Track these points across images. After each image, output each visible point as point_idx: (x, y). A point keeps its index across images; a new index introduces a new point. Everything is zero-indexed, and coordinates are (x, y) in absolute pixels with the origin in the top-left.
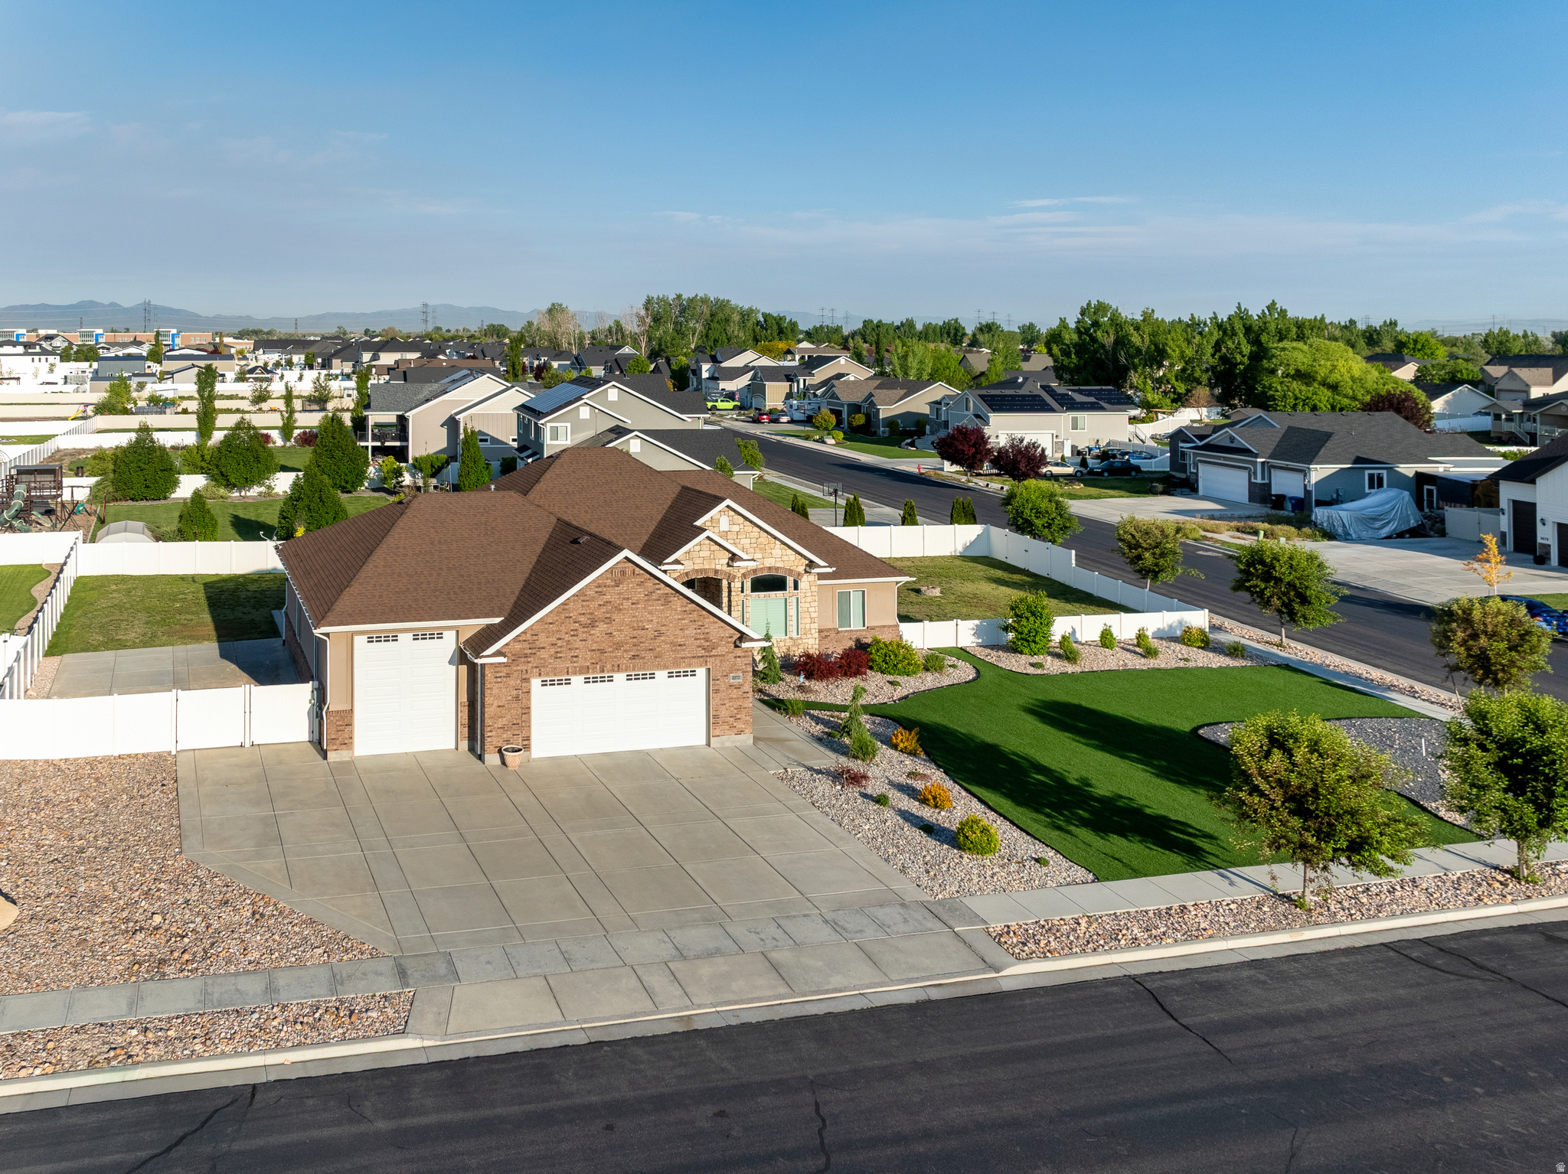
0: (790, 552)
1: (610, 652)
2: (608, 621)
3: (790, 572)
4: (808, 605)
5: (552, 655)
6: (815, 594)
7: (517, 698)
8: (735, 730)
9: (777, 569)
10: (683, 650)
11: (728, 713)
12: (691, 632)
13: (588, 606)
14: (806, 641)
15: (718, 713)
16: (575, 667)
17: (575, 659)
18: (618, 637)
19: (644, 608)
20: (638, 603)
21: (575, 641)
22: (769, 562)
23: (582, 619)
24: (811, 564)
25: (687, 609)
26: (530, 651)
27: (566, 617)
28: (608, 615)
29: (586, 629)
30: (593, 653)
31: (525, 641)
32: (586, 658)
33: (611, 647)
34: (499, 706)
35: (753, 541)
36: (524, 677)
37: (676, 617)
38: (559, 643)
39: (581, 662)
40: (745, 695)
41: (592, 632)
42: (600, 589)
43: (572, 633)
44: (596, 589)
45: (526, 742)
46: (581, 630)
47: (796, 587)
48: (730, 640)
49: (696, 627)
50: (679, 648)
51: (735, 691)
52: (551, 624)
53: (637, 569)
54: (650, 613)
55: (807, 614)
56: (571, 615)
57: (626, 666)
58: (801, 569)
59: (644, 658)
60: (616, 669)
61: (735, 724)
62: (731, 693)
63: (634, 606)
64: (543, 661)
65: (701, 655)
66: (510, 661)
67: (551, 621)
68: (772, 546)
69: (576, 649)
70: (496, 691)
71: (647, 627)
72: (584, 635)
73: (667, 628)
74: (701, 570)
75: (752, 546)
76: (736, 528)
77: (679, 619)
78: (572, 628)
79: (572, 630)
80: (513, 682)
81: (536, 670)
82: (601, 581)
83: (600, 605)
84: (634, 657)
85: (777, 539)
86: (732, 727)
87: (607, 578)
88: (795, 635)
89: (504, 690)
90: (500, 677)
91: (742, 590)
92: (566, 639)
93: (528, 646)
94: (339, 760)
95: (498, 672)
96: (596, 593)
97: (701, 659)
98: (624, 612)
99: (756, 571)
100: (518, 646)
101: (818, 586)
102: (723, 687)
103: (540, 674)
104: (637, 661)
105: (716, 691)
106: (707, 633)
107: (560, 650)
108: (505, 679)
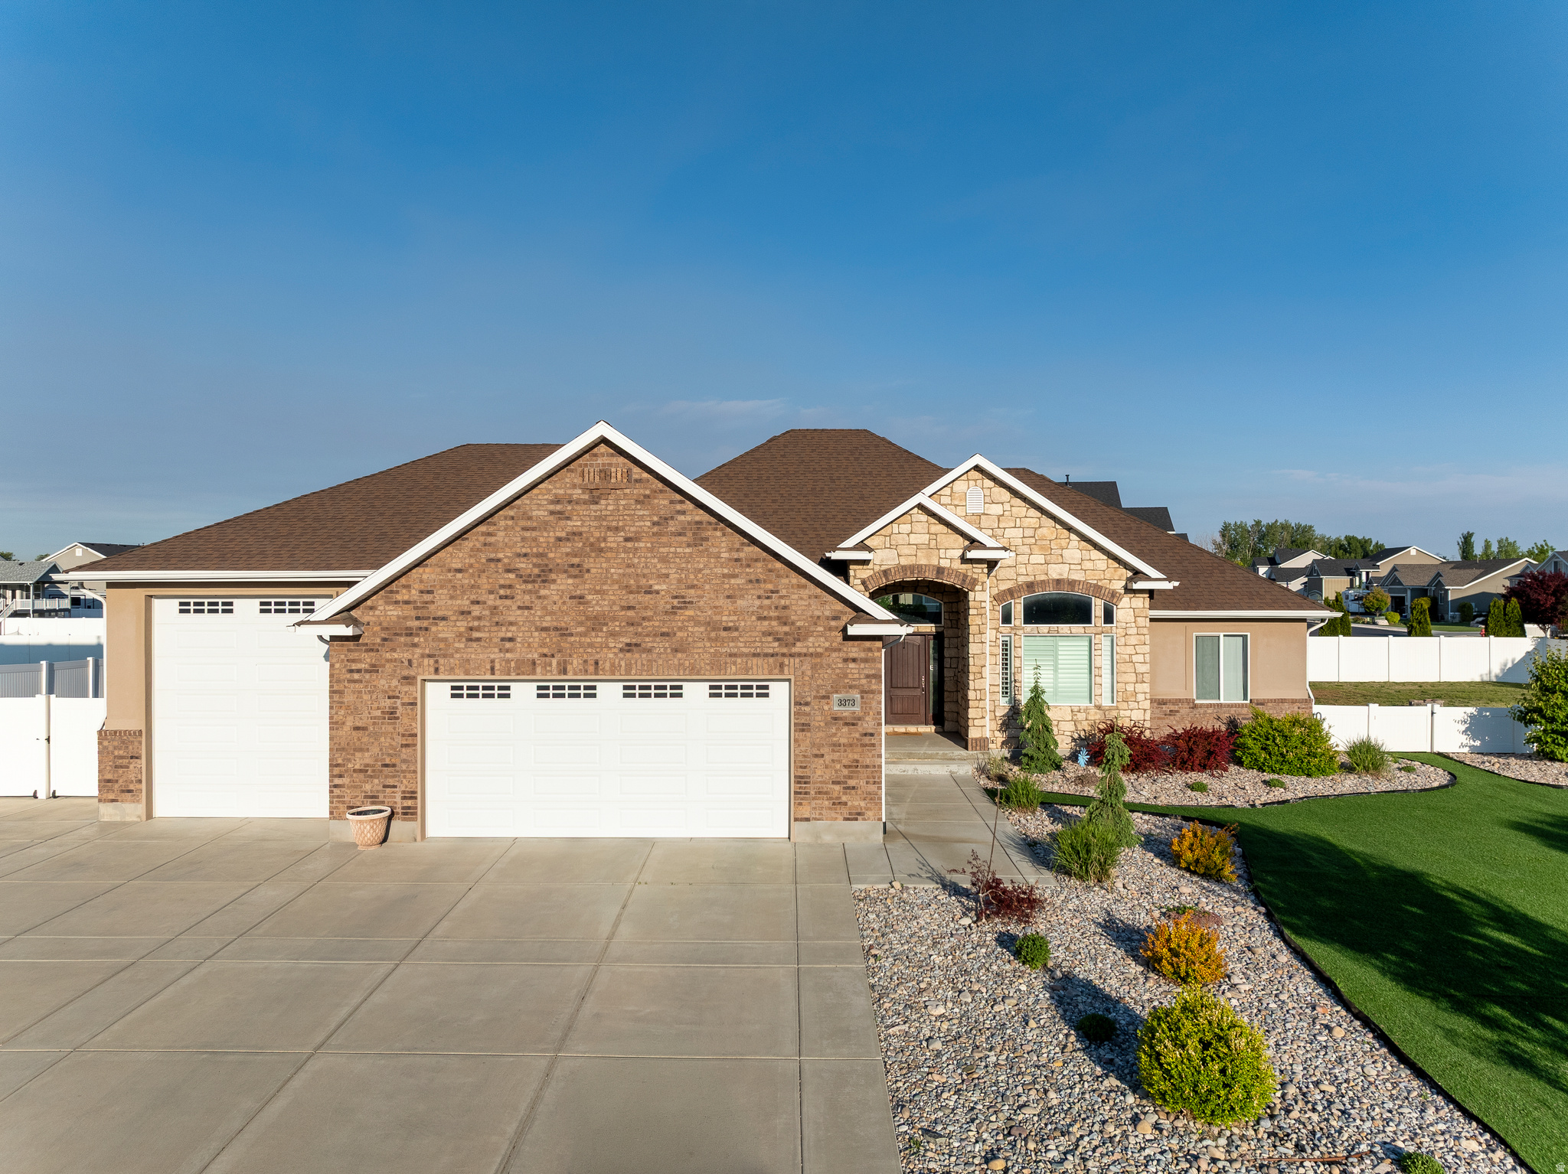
0: (1096, 554)
1: (581, 635)
2: (574, 571)
3: (1098, 589)
4: (1130, 650)
5: (460, 635)
6: (1145, 631)
7: (392, 714)
8: (845, 812)
9: (1072, 583)
10: (733, 640)
11: (829, 775)
12: (749, 602)
13: (535, 540)
14: (1128, 713)
15: (807, 772)
16: (508, 661)
17: (508, 645)
18: (598, 605)
19: (651, 550)
20: (637, 539)
21: (508, 608)
22: (1056, 572)
23: (522, 565)
24: (1137, 574)
25: (742, 555)
26: (417, 623)
27: (490, 560)
28: (576, 561)
29: (530, 586)
30: (544, 634)
31: (407, 602)
32: (529, 644)
33: (581, 624)
35: (1029, 532)
36: (406, 673)
37: (719, 571)
38: (476, 610)
39: (520, 652)
40: (866, 740)
41: (543, 592)
42: (558, 507)
43: (502, 592)
44: (552, 507)
45: (409, 803)
46: (520, 587)
47: (1109, 617)
48: (833, 623)
49: (760, 593)
50: (724, 634)
51: (845, 729)
52: (459, 571)
53: (636, 470)
54: (664, 560)
55: (1129, 668)
56: (500, 555)
57: (613, 665)
58: (1118, 586)
59: (649, 651)
60: (591, 669)
61: (844, 799)
62: (835, 735)
63: (629, 545)
64: (442, 645)
65: (771, 651)
66: (378, 640)
67: (459, 566)
68: (1064, 543)
69: (511, 624)
70: (349, 698)
71: (656, 587)
72: (527, 597)
73: (699, 592)
74: (912, 568)
75: (1027, 541)
76: (996, 509)
77: (724, 576)
78: (502, 582)
79: (502, 587)
80: (383, 682)
81: (432, 661)
82: (561, 492)
83: (560, 539)
84: (629, 647)
85: (1070, 529)
86: (838, 803)
87: (574, 486)
88: (1106, 702)
89: (366, 697)
90: (359, 671)
91: (1007, 619)
92: (490, 603)
93: (413, 613)
94: (118, 819)
95: (353, 661)
96: (552, 513)
97: (771, 660)
98: (609, 555)
99: (1030, 586)
100: (394, 612)
101: (1152, 620)
102: (818, 720)
103: (437, 671)
104: (637, 656)
105: (800, 726)
106: (785, 607)
107: (476, 624)
108: (367, 676)
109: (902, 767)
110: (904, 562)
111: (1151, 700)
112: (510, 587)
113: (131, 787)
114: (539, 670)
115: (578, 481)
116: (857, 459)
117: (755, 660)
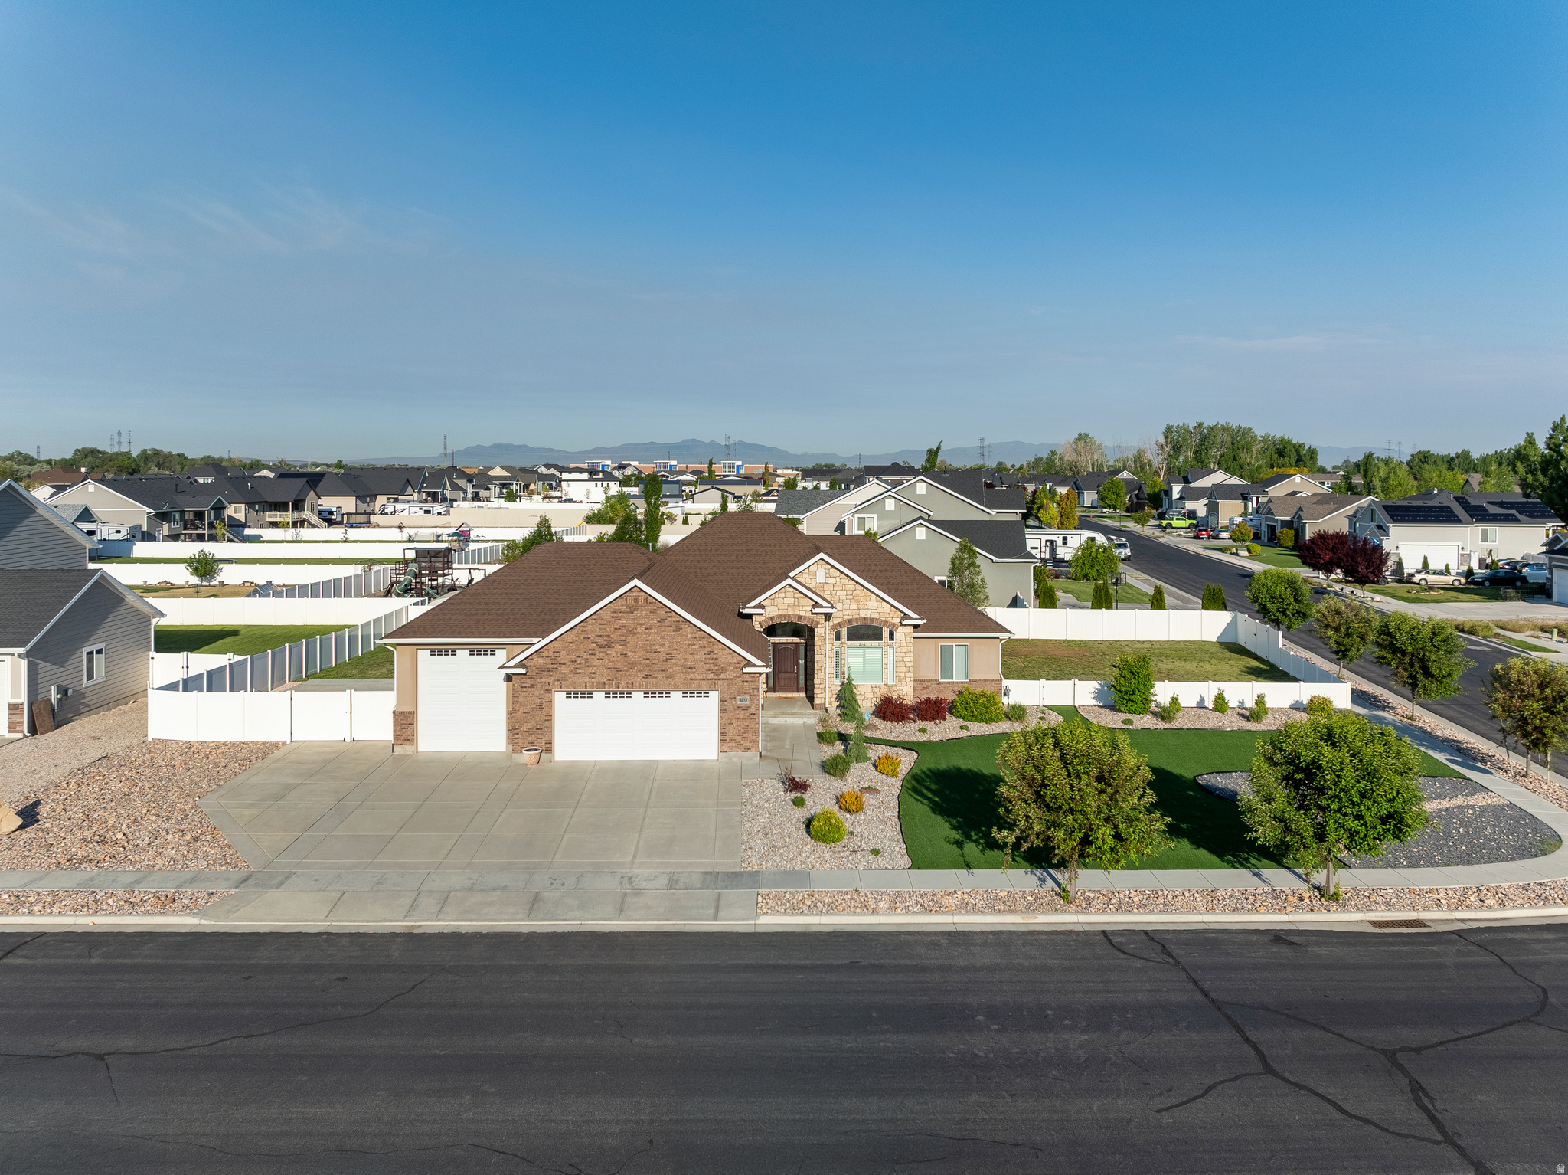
0: (885, 604)
1: (625, 671)
2: (623, 643)
3: (885, 623)
4: (903, 655)
5: (572, 671)
6: (911, 645)
7: (541, 706)
8: (742, 748)
9: (872, 620)
10: (693, 673)
11: (735, 732)
12: (700, 656)
13: (605, 629)
14: (901, 688)
15: (725, 731)
16: (593, 683)
17: (593, 675)
18: (633, 658)
19: (657, 633)
20: (651, 629)
21: (593, 659)
22: (864, 614)
23: (599, 640)
24: (906, 616)
25: (697, 635)
26: (552, 666)
28: (623, 638)
29: (603, 650)
30: (609, 671)
31: (547, 657)
32: (603, 675)
33: (625, 666)
34: (524, 713)
35: (850, 593)
36: (547, 688)
37: (687, 642)
38: (579, 660)
39: (598, 679)
40: (752, 716)
41: (608, 652)
42: (615, 615)
43: (590, 652)
44: (612, 615)
45: (548, 745)
46: (598, 650)
47: (892, 638)
48: (737, 665)
49: (706, 652)
50: (689, 670)
51: (743, 712)
52: (571, 643)
53: (650, 598)
54: (662, 638)
55: (902, 664)
56: (590, 636)
57: (639, 684)
58: (897, 621)
59: (656, 678)
60: (630, 686)
61: (742, 742)
62: (738, 714)
63: (647, 631)
64: (563, 676)
65: (710, 678)
66: (534, 674)
67: (571, 641)
68: (868, 598)
69: (594, 666)
70: (521, 699)
71: (659, 650)
72: (601, 654)
73: (678, 652)
74: (785, 616)
75: (848, 597)
76: (833, 580)
77: (689, 645)
78: (590, 648)
79: (590, 650)
80: (536, 692)
81: (559, 683)
82: (617, 608)
83: (616, 629)
84: (647, 676)
85: (871, 591)
86: (740, 744)
87: (623, 605)
88: (890, 682)
89: (529, 699)
90: (526, 687)
91: (838, 638)
92: (585, 657)
93: (550, 662)
94: (402, 753)
95: (523, 683)
96: (612, 617)
97: (710, 682)
98: (638, 635)
99: (850, 621)
100: (541, 661)
101: (914, 638)
102: (730, 708)
103: (561, 687)
104: (650, 680)
105: (723, 711)
106: (716, 659)
107: (578, 666)
108: (530, 689)
110: (781, 613)
111: (915, 681)
112: (594, 650)
113: (408, 738)
114: (607, 686)
115: (624, 603)
116: (763, 535)
117: (703, 682)
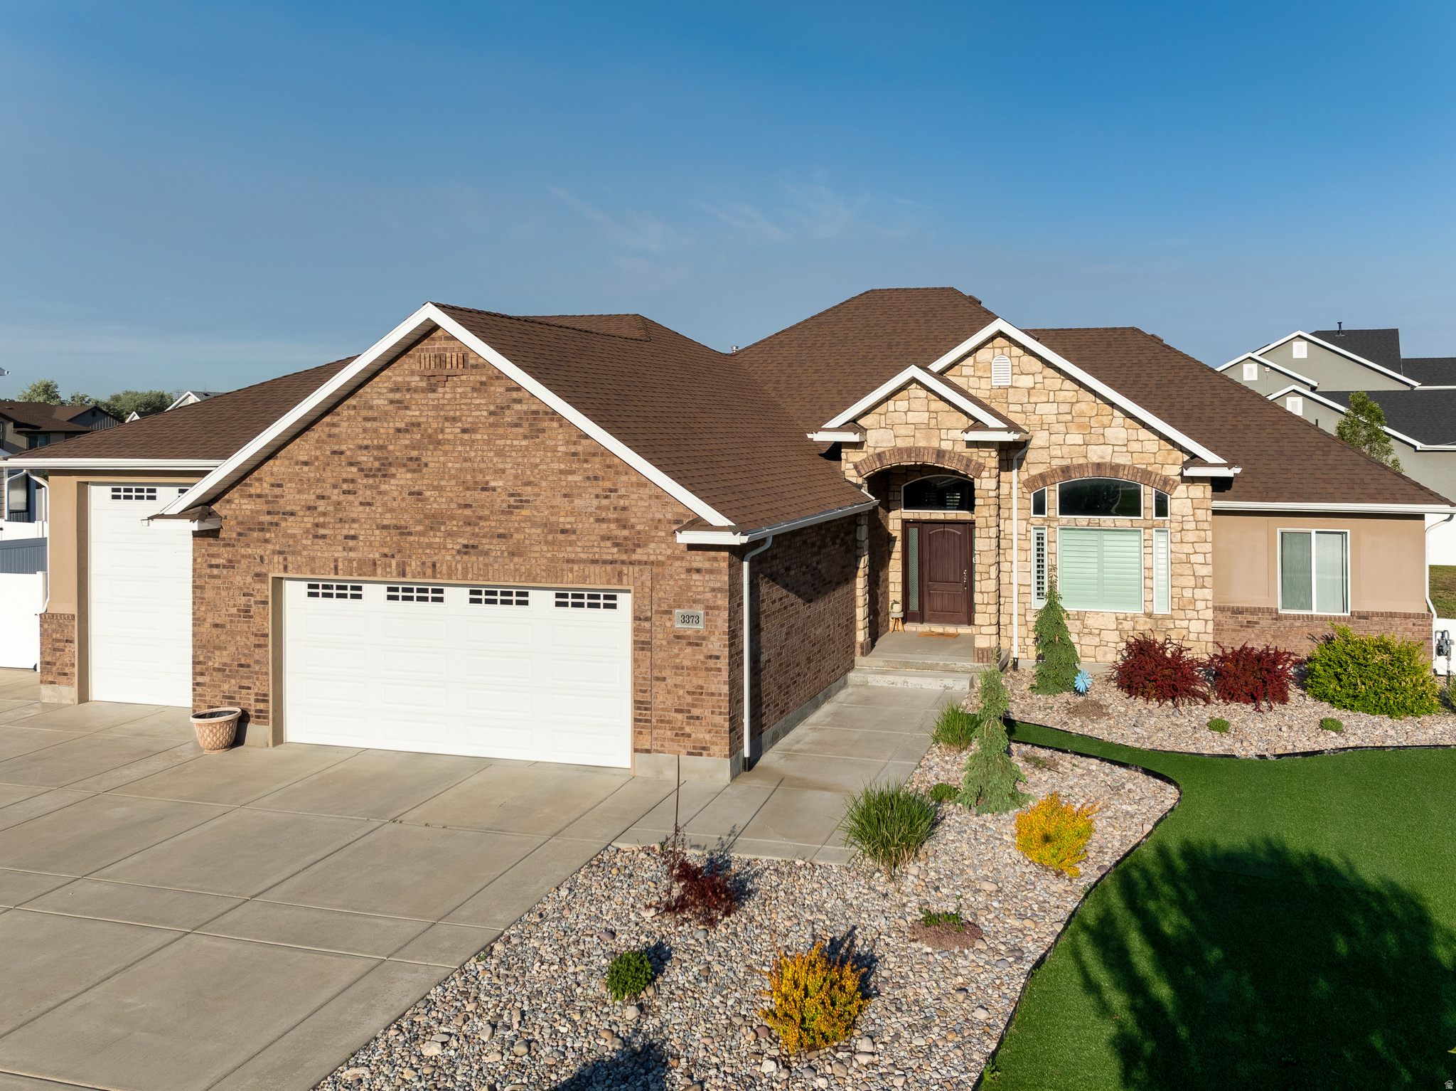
0: (1144, 434)
1: (421, 534)
2: (413, 465)
3: (1147, 475)
4: (1187, 548)
5: (307, 531)
6: (1206, 526)
7: (246, 611)
8: (689, 744)
9: (1115, 468)
10: (571, 544)
11: (671, 702)
12: (586, 502)
13: (376, 431)
14: (1184, 624)
15: (647, 698)
16: (350, 561)
17: (351, 543)
18: (436, 501)
19: (488, 442)
20: (474, 430)
21: (351, 503)
22: (1097, 455)
23: (364, 458)
24: (1194, 459)
25: (580, 449)
26: (268, 518)
27: (334, 453)
28: (414, 454)
29: (371, 481)
30: (385, 533)
31: (259, 496)
32: (371, 545)
33: (419, 522)
34: (216, 626)
35: (1065, 408)
36: (258, 570)
37: (555, 466)
38: (322, 507)
39: (368, 552)
40: (711, 663)
41: (384, 487)
42: (398, 396)
43: (345, 486)
44: (391, 396)
45: (261, 706)
46: (362, 481)
47: (1162, 509)
49: (599, 491)
50: (561, 537)
51: (689, 650)
52: (306, 463)
54: (500, 453)
55: (1187, 570)
56: (344, 448)
57: (449, 567)
58: (1173, 471)
59: (486, 554)
60: (429, 571)
61: (688, 730)
62: (677, 656)
63: (466, 436)
64: (291, 542)
65: (609, 557)
66: (234, 535)
67: (305, 458)
68: (1106, 420)
69: (354, 521)
70: (209, 594)
71: (493, 484)
72: (368, 493)
73: (536, 490)
74: (908, 451)
75: (1062, 418)
76: (1026, 381)
77: (561, 472)
78: (345, 476)
79: (345, 481)
80: (238, 578)
81: (281, 559)
82: (400, 379)
83: (399, 430)
84: (467, 549)
85: (1112, 405)
86: (681, 735)
87: (413, 373)
88: (1160, 609)
89: (224, 593)
90: (217, 566)
91: (1039, 508)
92: (334, 498)
93: (265, 508)
94: (56, 701)
95: (213, 556)
96: (392, 402)
97: (609, 567)
98: (447, 447)
99: (1066, 470)
100: (248, 506)
101: (1216, 512)
102: (660, 639)
103: (286, 568)
104: (474, 558)
105: (641, 645)
106: (624, 509)
107: (321, 520)
108: (225, 571)
109: (890, 678)
110: (901, 443)
111: (1215, 609)
112: (353, 481)
113: (67, 671)
114: (379, 571)
115: (416, 367)
116: (927, 322)
117: (592, 567)
